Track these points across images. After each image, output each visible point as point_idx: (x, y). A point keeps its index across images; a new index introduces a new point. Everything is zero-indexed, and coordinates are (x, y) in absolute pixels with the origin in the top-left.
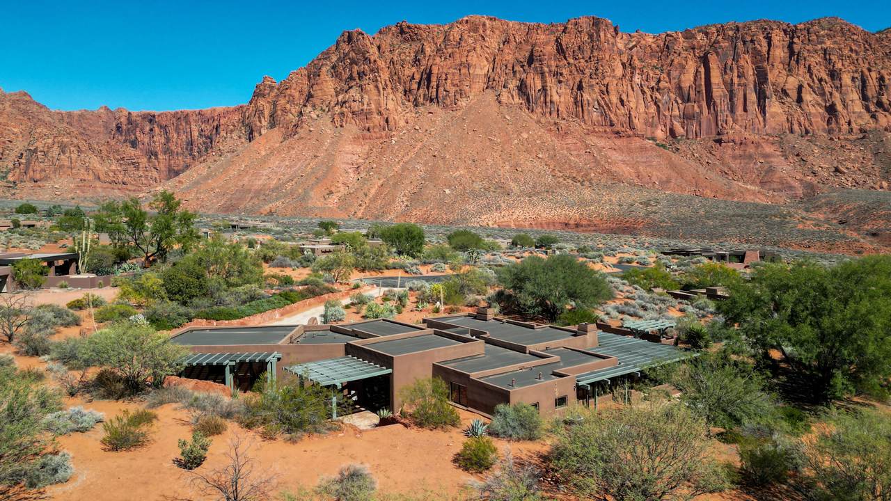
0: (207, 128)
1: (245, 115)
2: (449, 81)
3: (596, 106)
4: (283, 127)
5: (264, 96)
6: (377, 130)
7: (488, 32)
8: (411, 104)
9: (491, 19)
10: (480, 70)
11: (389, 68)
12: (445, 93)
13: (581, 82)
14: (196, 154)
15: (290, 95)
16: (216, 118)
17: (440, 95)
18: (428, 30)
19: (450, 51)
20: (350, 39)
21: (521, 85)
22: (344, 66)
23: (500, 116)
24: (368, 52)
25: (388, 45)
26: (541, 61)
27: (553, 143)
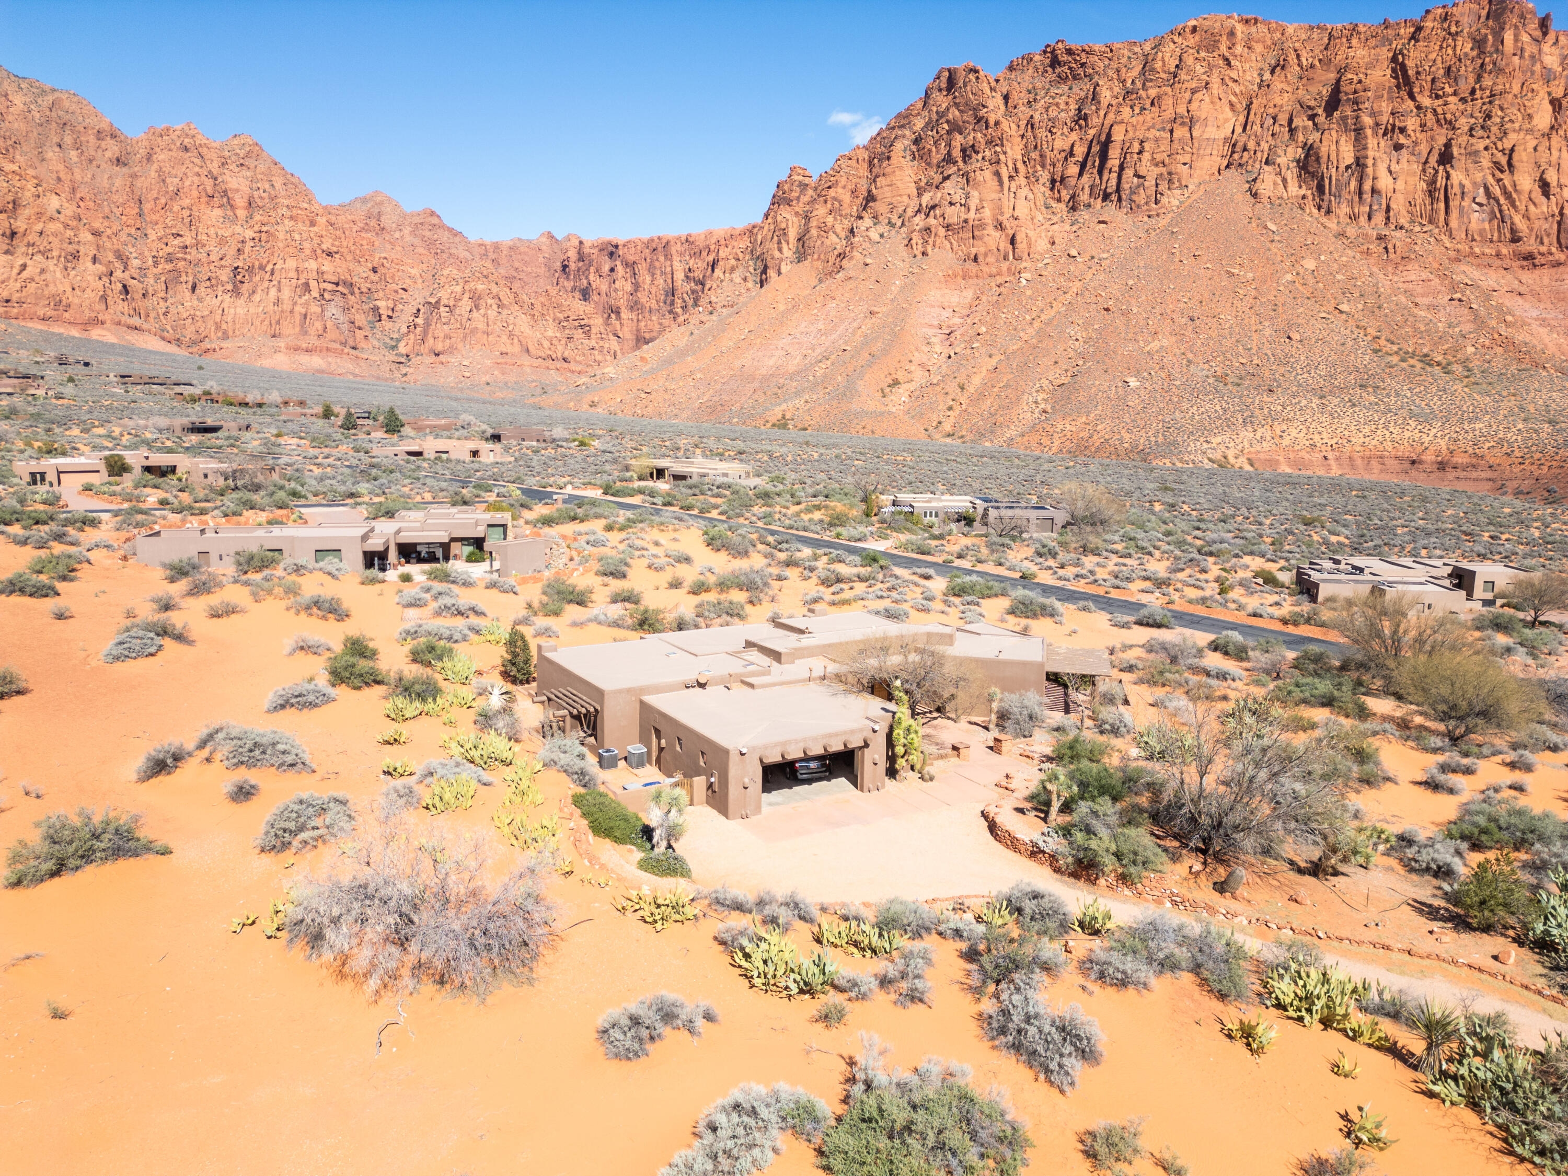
0: (699, 266)
1: (756, 240)
2: (1146, 156)
3: (1482, 199)
4: (819, 259)
5: (789, 203)
6: (991, 259)
7: (1239, 49)
8: (1062, 206)
9: (1247, 21)
10: (1215, 129)
11: (1023, 136)
12: (1135, 180)
13: (1448, 145)
14: (679, 311)
15: (835, 199)
16: (712, 247)
17: (1125, 186)
18: (1110, 55)
19: (1153, 92)
20: (951, 83)
21: (1307, 156)
22: (937, 137)
23: (1254, 224)
24: (984, 106)
25: (1024, 92)
26: (1357, 104)
27: (1374, 281)
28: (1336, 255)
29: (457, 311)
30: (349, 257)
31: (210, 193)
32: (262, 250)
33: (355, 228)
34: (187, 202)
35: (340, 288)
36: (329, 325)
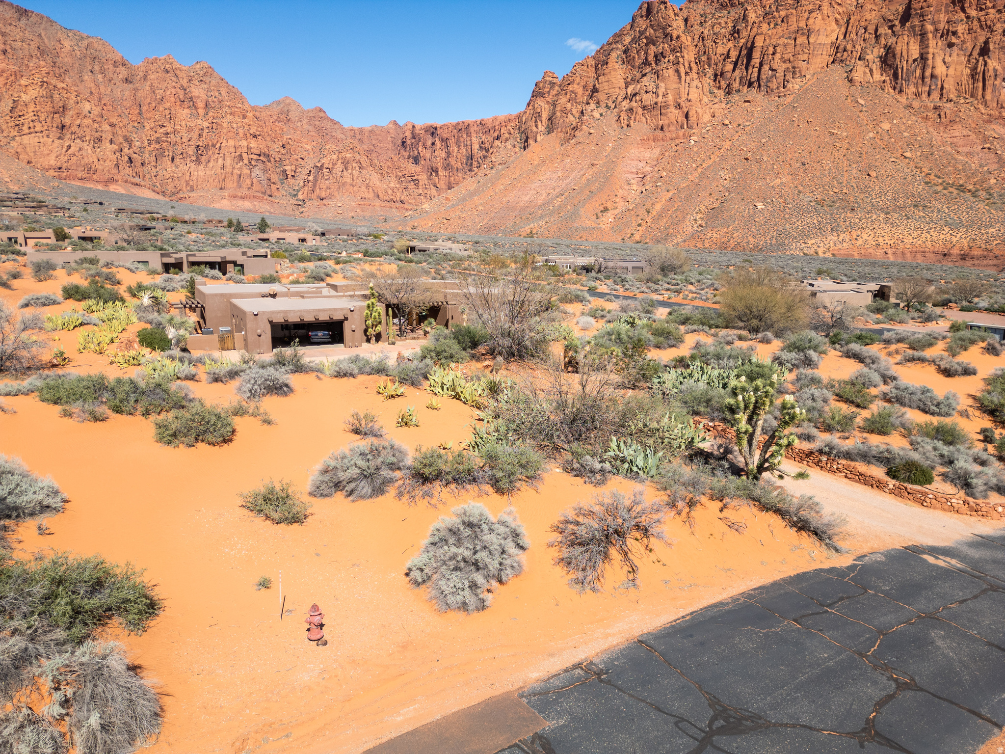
0: (488, 140)
1: (522, 121)
2: (778, 56)
4: (561, 131)
5: (542, 95)
6: (672, 128)
8: (721, 92)
10: (825, 37)
11: (696, 46)
12: (770, 72)
15: (572, 92)
17: (763, 77)
19: (783, 13)
20: (649, 11)
21: (886, 55)
22: (639, 48)
23: (849, 100)
24: (670, 26)
25: (698, 16)
26: (923, 16)
27: (930, 137)
28: (904, 120)
29: (334, 171)
30: (268, 139)
31: (182, 99)
32: (213, 135)
33: (272, 120)
34: (168, 105)
35: (261, 158)
36: (255, 181)
